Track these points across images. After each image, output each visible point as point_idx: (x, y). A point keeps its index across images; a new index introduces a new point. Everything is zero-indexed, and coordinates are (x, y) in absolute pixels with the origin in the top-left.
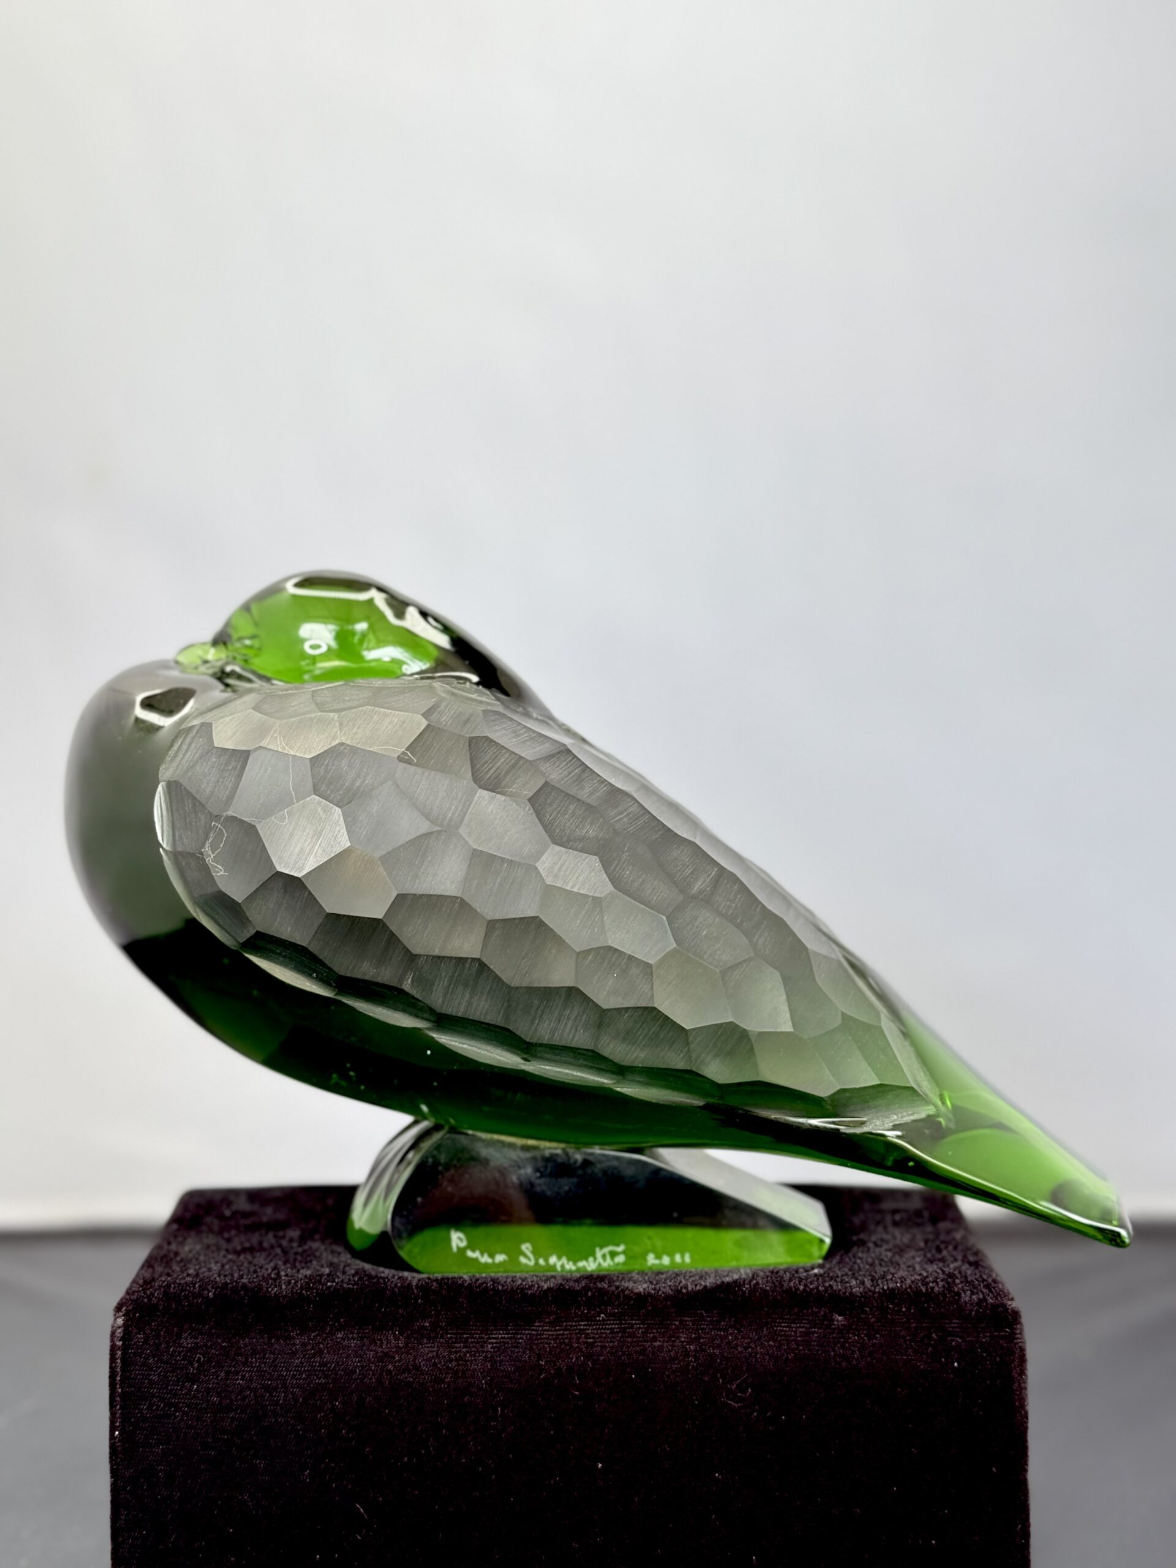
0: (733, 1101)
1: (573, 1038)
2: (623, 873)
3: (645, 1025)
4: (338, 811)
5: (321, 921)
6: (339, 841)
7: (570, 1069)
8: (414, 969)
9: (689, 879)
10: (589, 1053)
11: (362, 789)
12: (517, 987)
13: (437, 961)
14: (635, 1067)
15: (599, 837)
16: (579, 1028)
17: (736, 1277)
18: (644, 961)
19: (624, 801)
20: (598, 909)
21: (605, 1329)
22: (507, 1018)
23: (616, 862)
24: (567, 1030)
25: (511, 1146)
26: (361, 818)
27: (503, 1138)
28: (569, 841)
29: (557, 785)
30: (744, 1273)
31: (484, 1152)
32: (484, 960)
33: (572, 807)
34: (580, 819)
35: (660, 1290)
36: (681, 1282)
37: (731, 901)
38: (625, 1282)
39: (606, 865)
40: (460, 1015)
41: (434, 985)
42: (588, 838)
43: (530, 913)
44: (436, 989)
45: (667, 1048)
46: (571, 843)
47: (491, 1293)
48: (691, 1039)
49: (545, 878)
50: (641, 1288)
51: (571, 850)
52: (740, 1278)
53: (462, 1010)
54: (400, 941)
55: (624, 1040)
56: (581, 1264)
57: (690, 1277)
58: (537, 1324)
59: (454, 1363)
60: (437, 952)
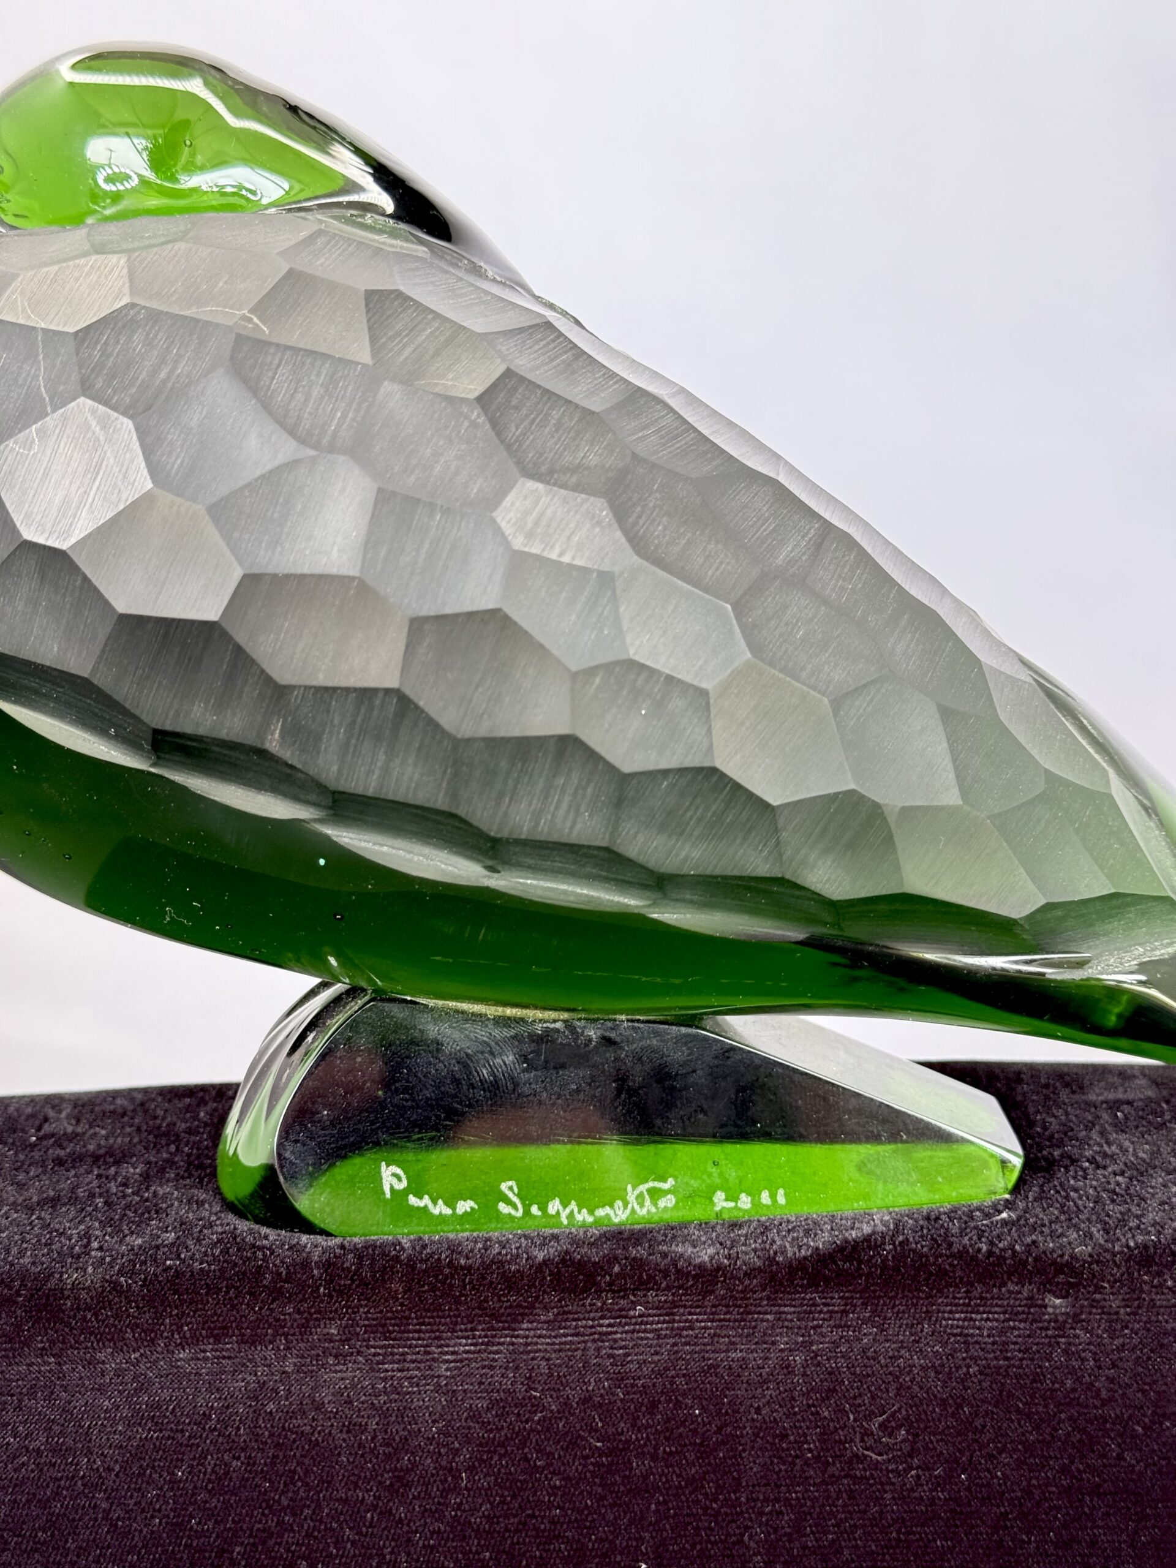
0: (858, 931)
1: (572, 828)
2: (652, 528)
3: (698, 801)
4: (128, 424)
5: (109, 629)
6: (132, 481)
7: (569, 884)
8: (283, 712)
9: (770, 540)
10: (602, 854)
11: (170, 385)
12: (469, 740)
13: (322, 696)
14: (683, 876)
15: (607, 466)
16: (582, 809)
17: (867, 1229)
18: (693, 686)
19: (649, 408)
20: (609, 593)
21: (645, 1331)
22: (454, 795)
23: (639, 509)
24: (561, 812)
25: (479, 1018)
26: (170, 437)
27: (465, 1006)
28: (551, 472)
29: (528, 376)
30: (880, 1222)
31: (433, 1030)
32: (407, 691)
33: (556, 414)
34: (572, 434)
35: (738, 1258)
36: (774, 1242)
37: (844, 580)
38: (677, 1245)
39: (620, 515)
40: (370, 792)
41: (320, 739)
42: (588, 468)
43: (487, 602)
44: (326, 749)
45: (739, 841)
46: (556, 476)
47: (447, 1271)
48: (781, 822)
49: (510, 538)
50: (705, 1254)
51: (555, 489)
52: (874, 1233)
53: (373, 784)
54: (253, 662)
55: (663, 827)
56: (600, 1212)
57: (789, 1231)
58: (525, 1326)
59: (383, 1398)
60: (321, 679)
